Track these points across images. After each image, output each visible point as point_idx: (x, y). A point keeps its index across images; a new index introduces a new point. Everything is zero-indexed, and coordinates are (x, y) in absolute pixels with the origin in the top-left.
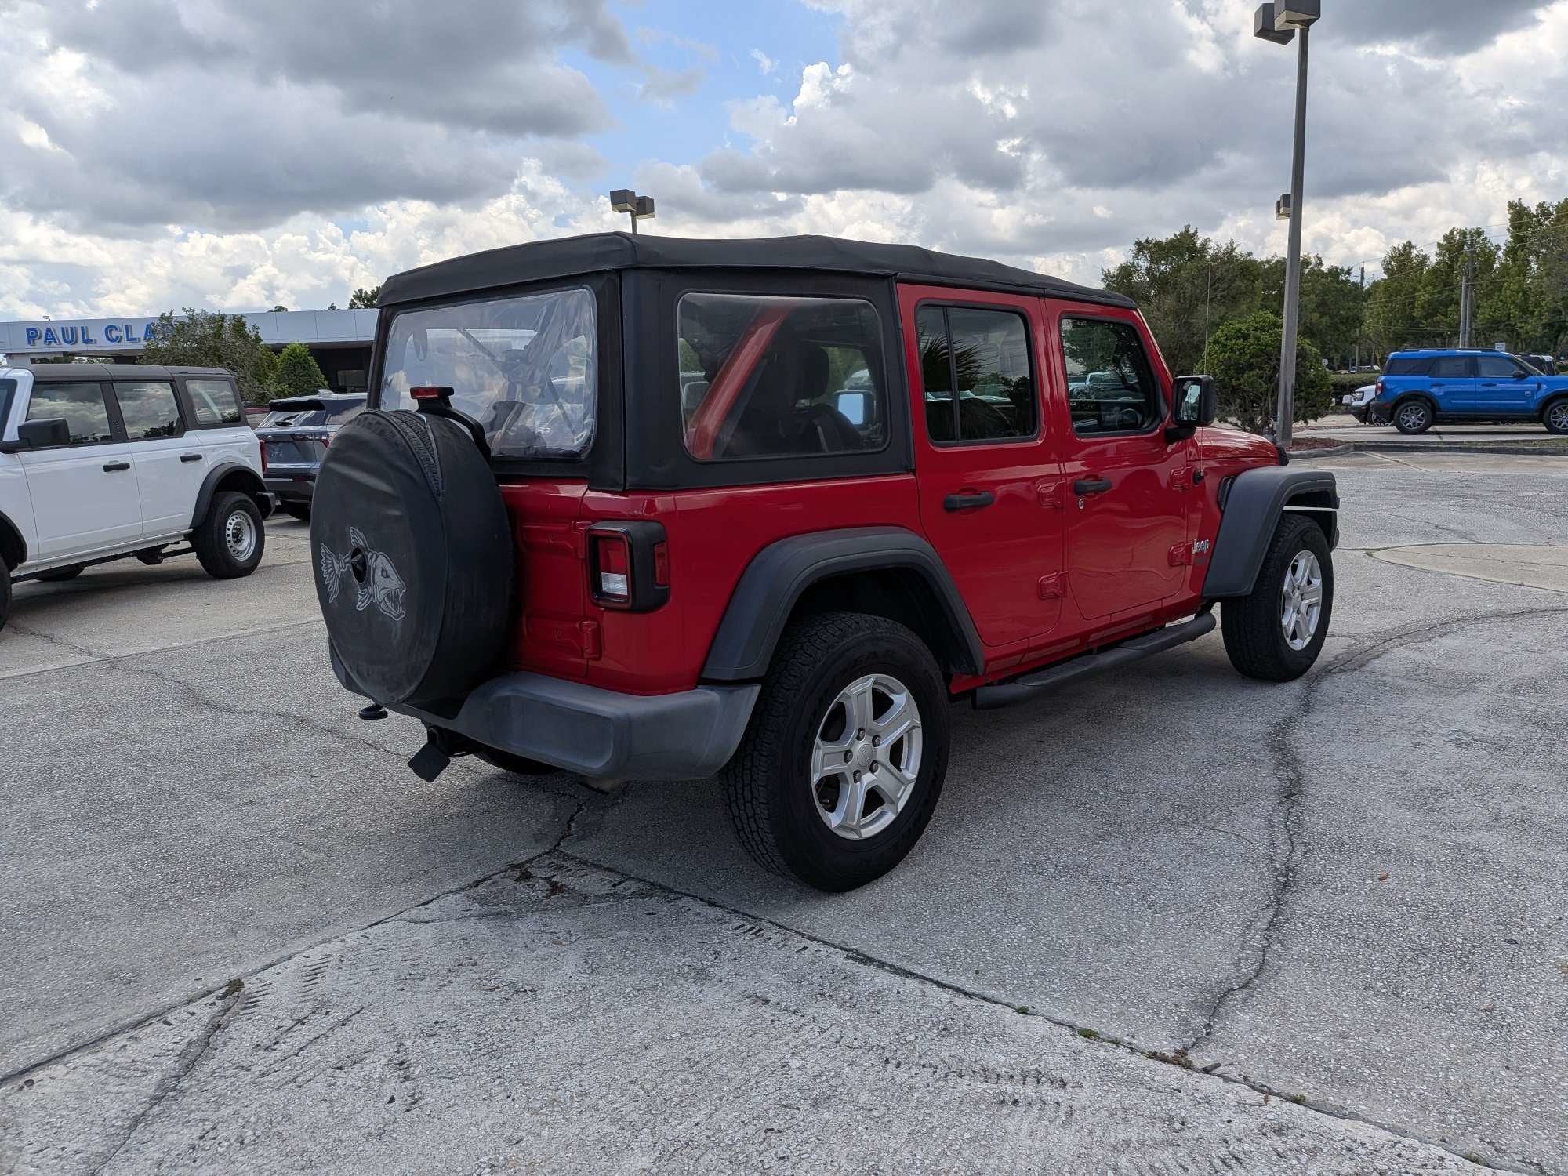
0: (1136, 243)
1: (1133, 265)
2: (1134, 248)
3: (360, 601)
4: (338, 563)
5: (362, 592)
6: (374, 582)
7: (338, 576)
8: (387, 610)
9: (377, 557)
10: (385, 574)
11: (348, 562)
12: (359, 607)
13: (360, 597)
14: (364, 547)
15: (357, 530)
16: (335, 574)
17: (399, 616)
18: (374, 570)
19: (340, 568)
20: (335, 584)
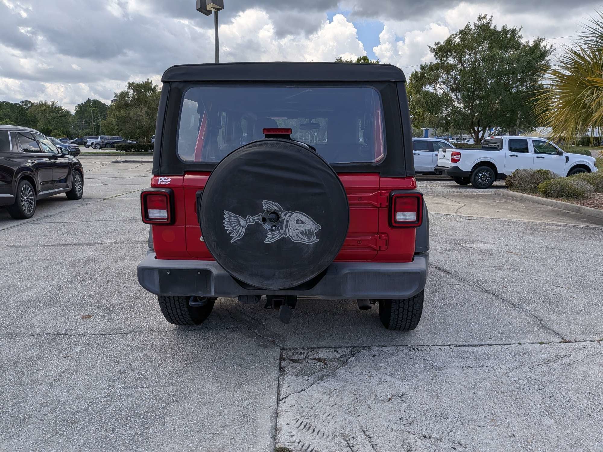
0: (128, 83)
1: (128, 92)
2: (128, 85)
3: (269, 238)
4: (245, 221)
5: (272, 233)
6: (287, 227)
7: (243, 227)
8: (299, 240)
9: (292, 214)
10: (299, 222)
11: (258, 219)
12: (267, 241)
13: (269, 236)
14: (278, 210)
15: (271, 202)
16: (241, 226)
17: (312, 242)
18: (288, 221)
19: (247, 223)
20: (239, 232)
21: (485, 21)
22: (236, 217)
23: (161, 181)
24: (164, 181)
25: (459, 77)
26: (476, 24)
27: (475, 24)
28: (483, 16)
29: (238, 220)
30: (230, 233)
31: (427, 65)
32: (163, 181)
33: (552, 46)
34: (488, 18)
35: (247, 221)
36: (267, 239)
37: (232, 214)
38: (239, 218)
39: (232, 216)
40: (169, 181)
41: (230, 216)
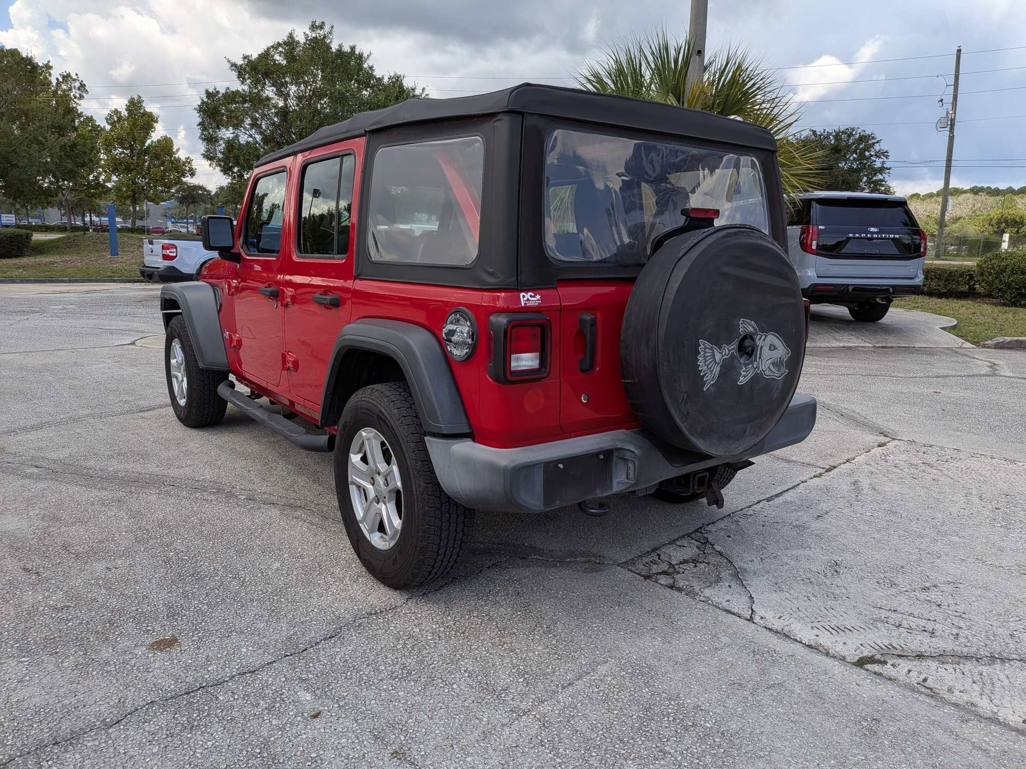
3: (743, 376)
4: (720, 353)
5: (746, 369)
6: (760, 357)
7: (719, 364)
8: (771, 374)
9: (766, 337)
10: (772, 348)
11: (734, 349)
12: (741, 382)
13: (743, 373)
14: (754, 332)
15: (747, 320)
16: (716, 362)
17: (782, 374)
18: (762, 347)
19: (723, 356)
20: (714, 372)
21: (320, 33)
22: (711, 349)
23: (525, 299)
24: (530, 299)
25: (276, 119)
26: (308, 35)
27: (306, 36)
28: (317, 24)
29: (713, 352)
30: (704, 376)
31: (218, 92)
32: (528, 300)
33: (423, 89)
34: (327, 28)
35: (722, 353)
36: (741, 379)
37: (708, 345)
38: (715, 350)
39: (708, 348)
40: (538, 300)
41: (706, 348)
